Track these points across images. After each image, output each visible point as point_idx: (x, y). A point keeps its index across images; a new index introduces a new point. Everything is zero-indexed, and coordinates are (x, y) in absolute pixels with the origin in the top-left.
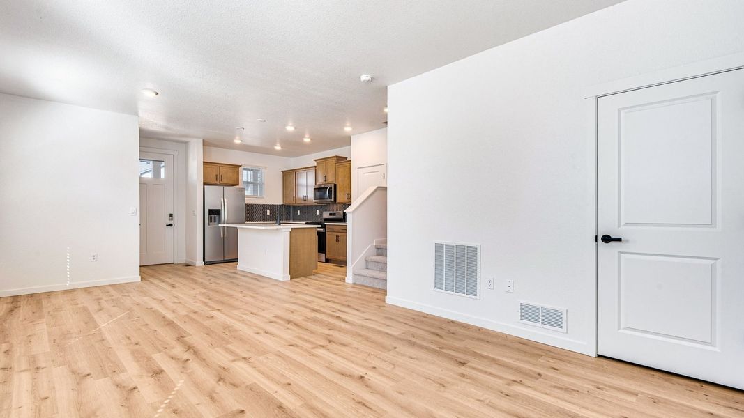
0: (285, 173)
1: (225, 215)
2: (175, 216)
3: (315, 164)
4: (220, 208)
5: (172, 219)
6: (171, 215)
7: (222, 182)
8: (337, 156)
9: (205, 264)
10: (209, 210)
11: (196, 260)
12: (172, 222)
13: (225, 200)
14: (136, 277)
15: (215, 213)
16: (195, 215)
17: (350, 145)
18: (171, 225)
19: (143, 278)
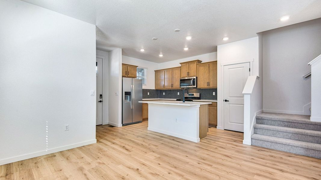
0: (157, 72)
1: (133, 95)
2: (103, 96)
3: (180, 65)
4: (130, 91)
5: (101, 98)
6: (101, 95)
7: (128, 76)
8: (198, 60)
9: (123, 125)
10: (125, 92)
11: (118, 123)
12: (101, 100)
13: (133, 86)
14: (94, 140)
15: (128, 94)
16: (117, 95)
17: (217, 51)
18: (101, 101)
19: (98, 141)
